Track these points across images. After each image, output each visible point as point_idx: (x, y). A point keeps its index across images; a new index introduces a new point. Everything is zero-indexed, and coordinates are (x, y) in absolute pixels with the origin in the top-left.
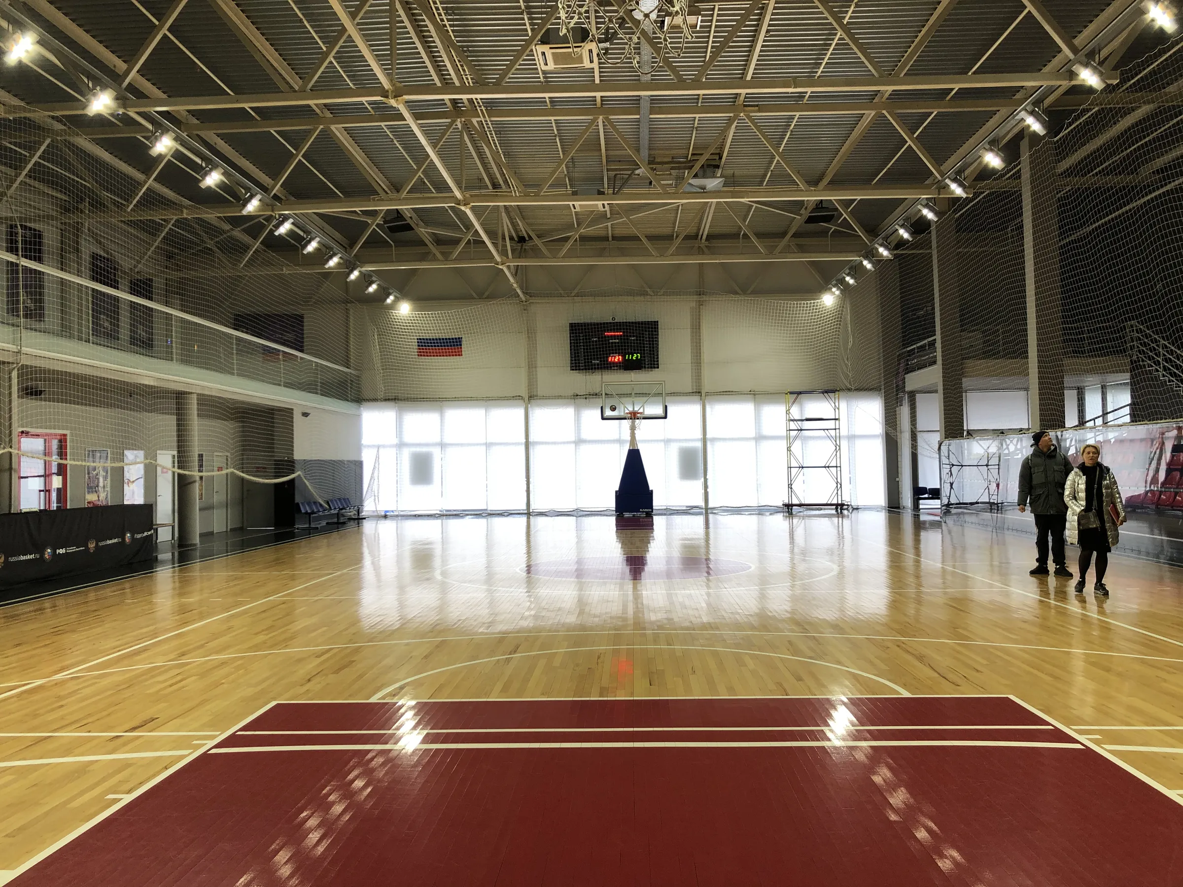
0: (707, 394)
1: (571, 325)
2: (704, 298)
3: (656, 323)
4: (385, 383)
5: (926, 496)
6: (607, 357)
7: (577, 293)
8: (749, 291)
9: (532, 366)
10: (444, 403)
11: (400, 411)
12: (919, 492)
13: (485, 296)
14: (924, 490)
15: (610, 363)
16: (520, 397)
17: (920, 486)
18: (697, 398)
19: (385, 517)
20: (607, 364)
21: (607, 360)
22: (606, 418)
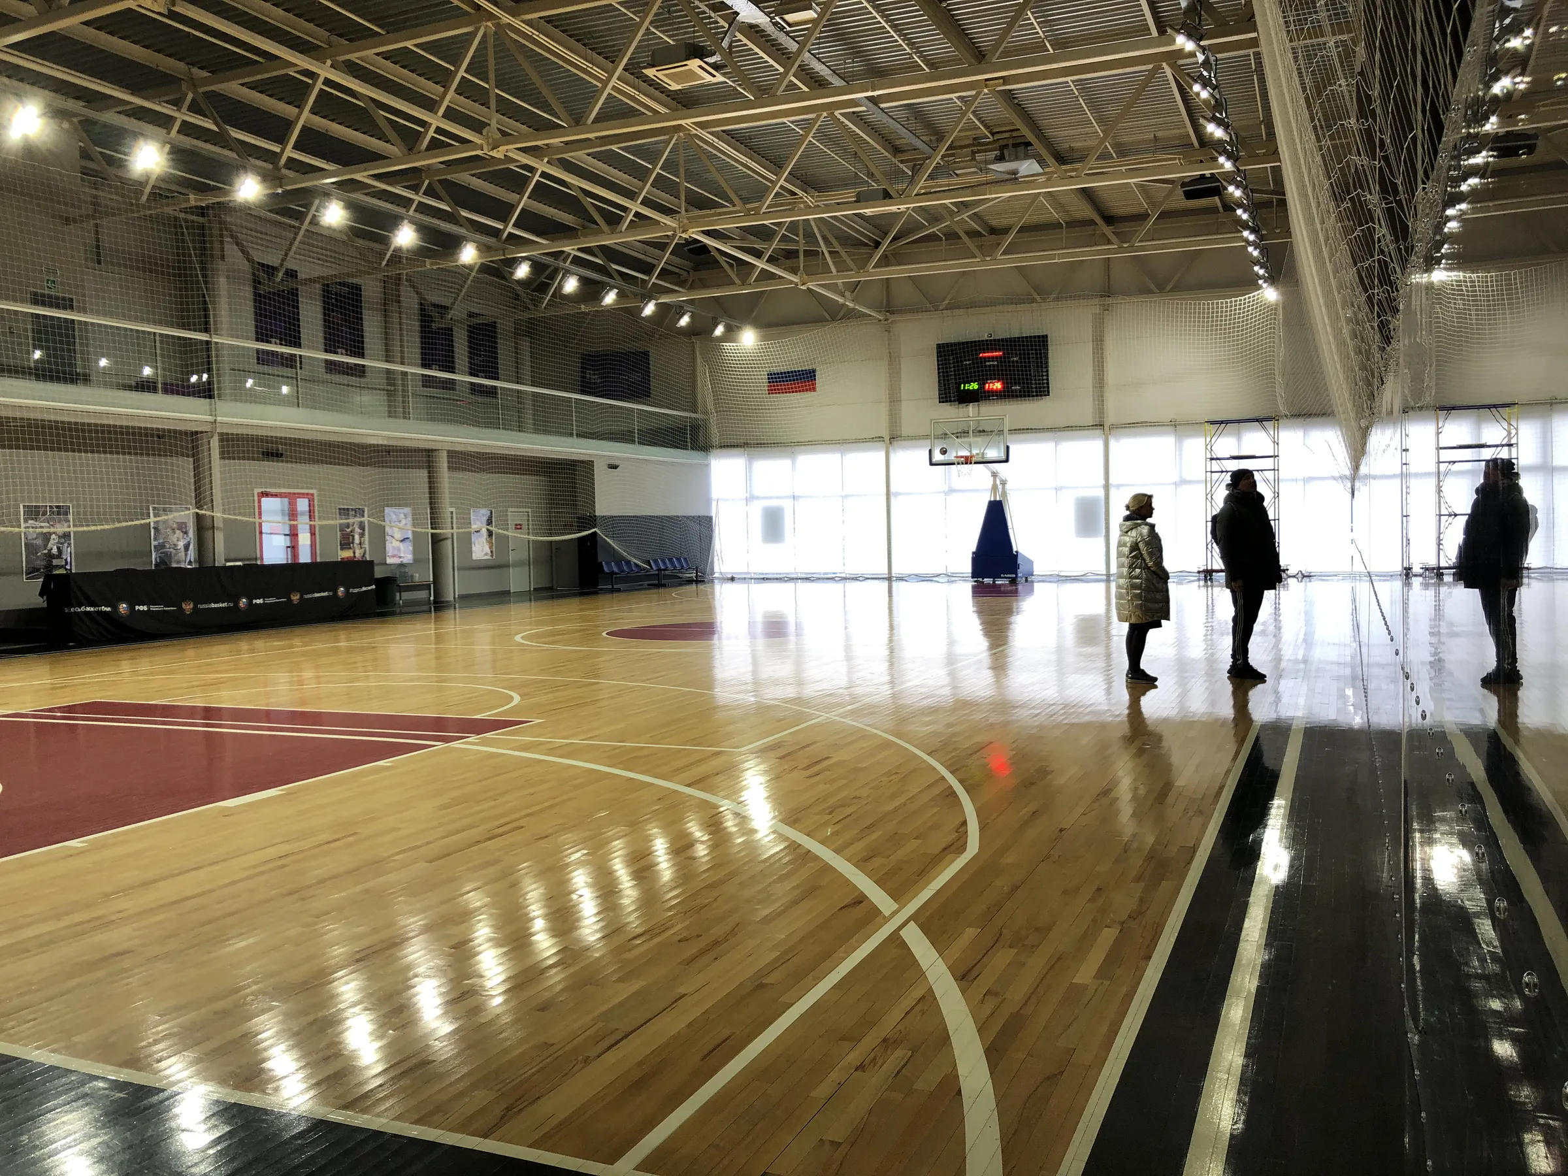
0: (1114, 427)
1: (939, 346)
2: (1109, 301)
3: (1045, 338)
6: (985, 386)
7: (947, 305)
8: (1168, 288)
9: (894, 400)
10: (797, 448)
11: (750, 459)
13: (839, 317)
15: (988, 392)
16: (879, 439)
18: (1098, 432)
19: (733, 579)
20: (985, 394)
21: (985, 390)
22: (932, 464)
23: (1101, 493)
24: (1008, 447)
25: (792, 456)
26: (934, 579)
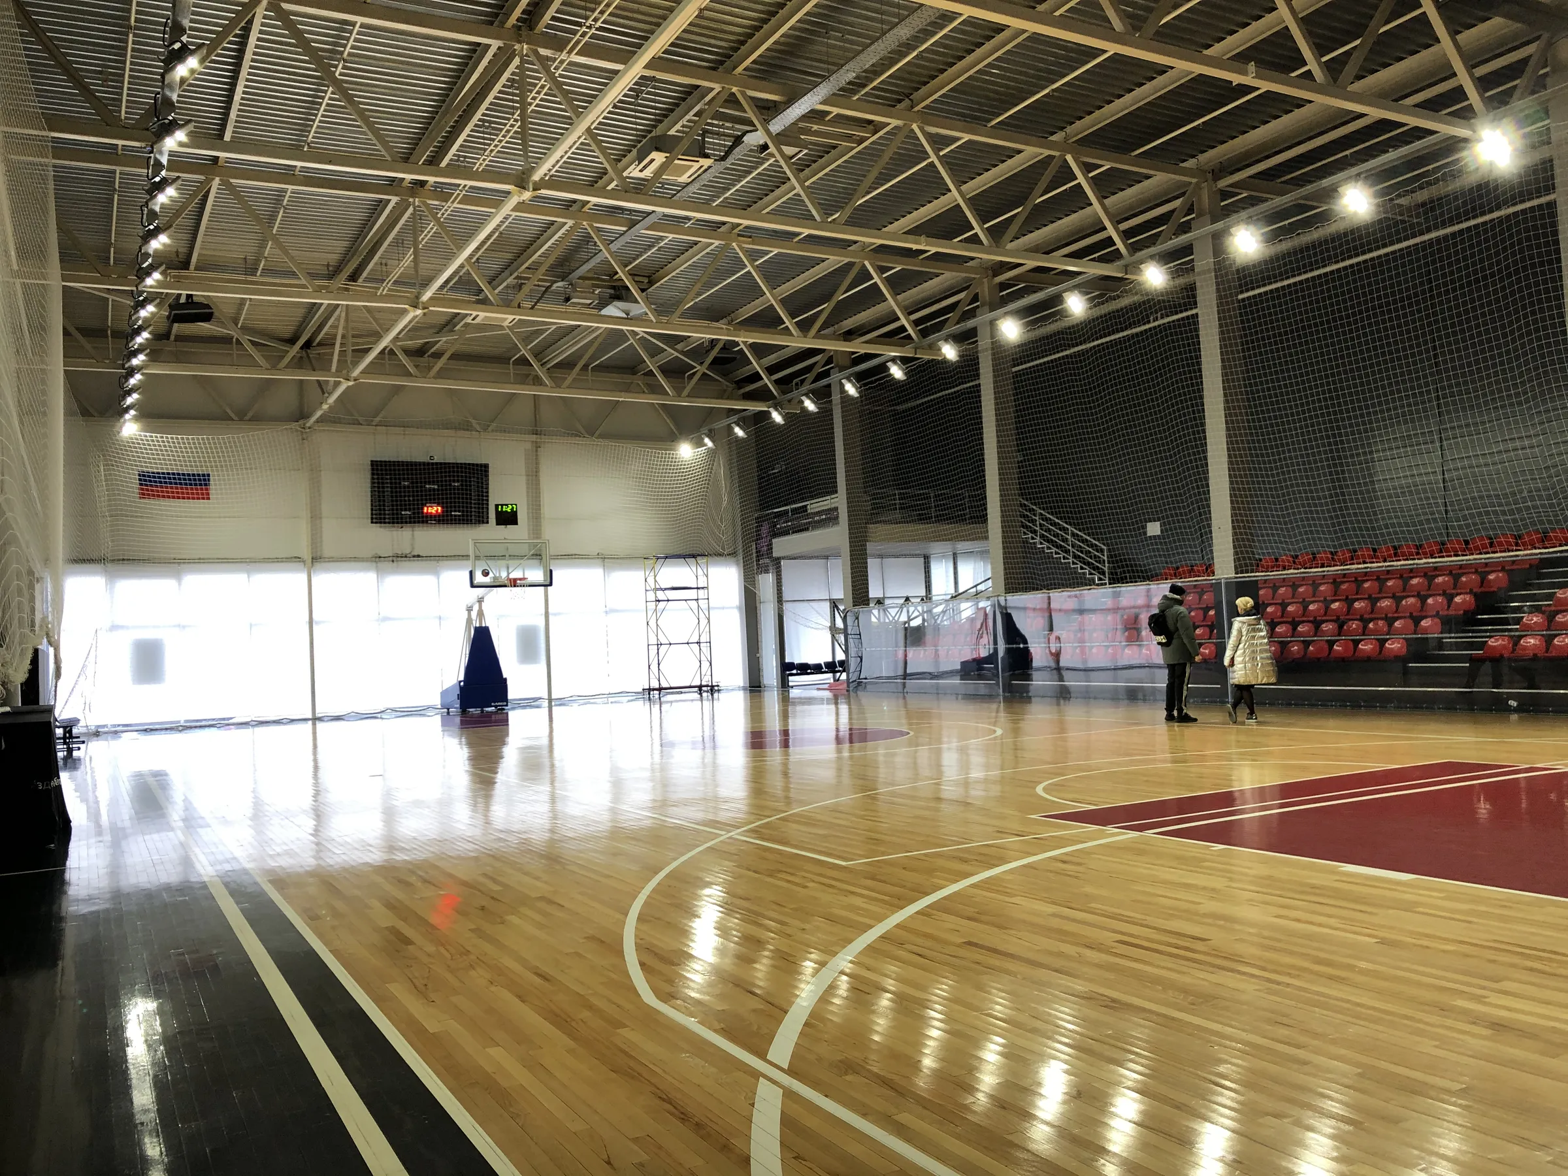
0: (552, 557)
1: (374, 463)
3: (486, 466)
4: (113, 536)
5: (795, 672)
6: (423, 509)
7: (380, 421)
8: (600, 433)
9: (315, 517)
10: (182, 565)
11: (112, 579)
12: (787, 669)
13: (247, 418)
14: (791, 666)
15: (427, 517)
16: (297, 559)
17: (787, 661)
19: (98, 732)
20: (423, 517)
21: (423, 513)
22: (473, 586)
23: (541, 624)
24: (551, 571)
25: (178, 576)
26: (379, 715)
